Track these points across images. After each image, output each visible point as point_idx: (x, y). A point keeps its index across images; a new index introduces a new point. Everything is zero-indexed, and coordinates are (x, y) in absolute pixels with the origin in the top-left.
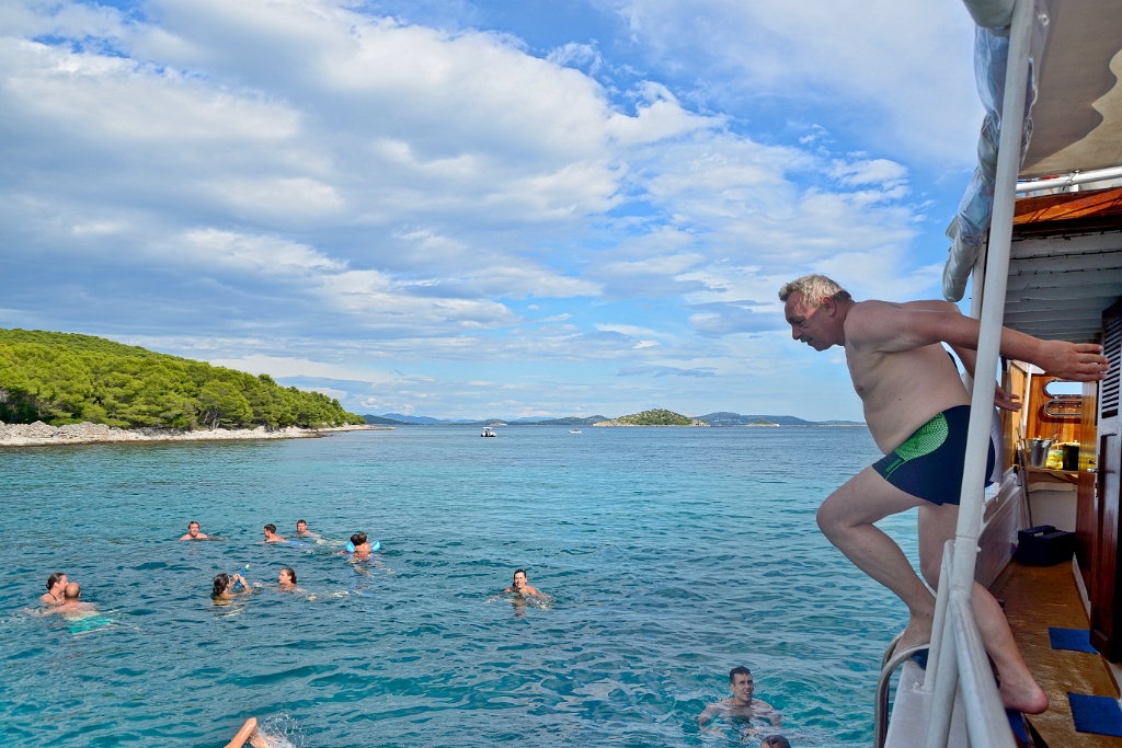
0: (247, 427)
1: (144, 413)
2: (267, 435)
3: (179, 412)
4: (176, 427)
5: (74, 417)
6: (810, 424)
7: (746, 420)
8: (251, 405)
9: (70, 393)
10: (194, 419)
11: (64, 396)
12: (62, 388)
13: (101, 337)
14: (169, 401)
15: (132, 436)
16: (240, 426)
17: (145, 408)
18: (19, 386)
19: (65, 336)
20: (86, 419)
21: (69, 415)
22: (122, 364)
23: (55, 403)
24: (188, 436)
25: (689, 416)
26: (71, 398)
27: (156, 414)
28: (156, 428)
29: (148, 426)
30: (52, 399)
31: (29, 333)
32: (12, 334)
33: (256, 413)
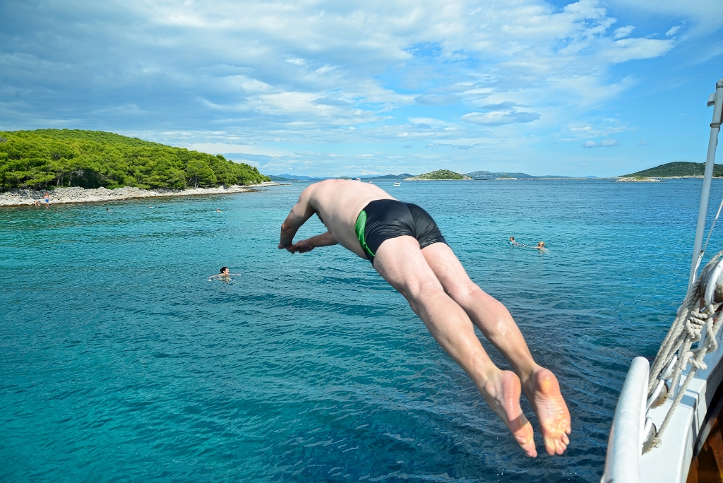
0: (214, 186)
1: (157, 180)
2: (225, 191)
3: (177, 179)
4: (176, 188)
5: (119, 184)
6: (535, 178)
8: (215, 174)
9: (116, 170)
10: (185, 183)
11: (112, 171)
12: (111, 167)
13: (114, 133)
14: (171, 173)
15: (153, 193)
16: (210, 187)
17: (158, 177)
18: (88, 166)
19: (93, 133)
20: (126, 184)
21: (117, 182)
22: (140, 151)
23: (109, 175)
24: (183, 193)
25: (461, 173)
26: (117, 173)
27: (164, 181)
28: (165, 189)
29: (160, 188)
30: (107, 173)
33: (218, 178)
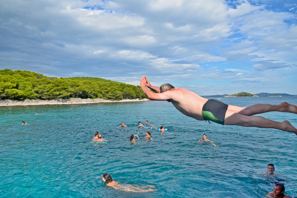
0: (135, 99)
1: (111, 96)
2: (139, 101)
3: (119, 95)
4: (118, 99)
5: (96, 97)
6: (291, 96)
7: (270, 95)
8: (135, 93)
9: (95, 91)
10: (122, 97)
11: (93, 92)
12: (93, 90)
13: (101, 78)
14: (116, 93)
15: (109, 101)
16: (133, 98)
17: (111, 94)
18: (84, 90)
19: (93, 78)
20: (98, 97)
21: (95, 96)
22: (106, 84)
23: (92, 94)
24: (121, 101)
25: (253, 94)
26: (95, 93)
27: (114, 96)
28: (114, 99)
29: (112, 99)
30: (91, 93)
31: (86, 78)
32: (82, 78)
33: (137, 95)
